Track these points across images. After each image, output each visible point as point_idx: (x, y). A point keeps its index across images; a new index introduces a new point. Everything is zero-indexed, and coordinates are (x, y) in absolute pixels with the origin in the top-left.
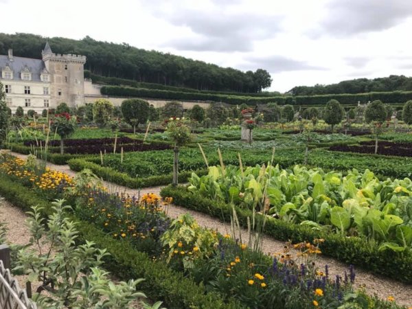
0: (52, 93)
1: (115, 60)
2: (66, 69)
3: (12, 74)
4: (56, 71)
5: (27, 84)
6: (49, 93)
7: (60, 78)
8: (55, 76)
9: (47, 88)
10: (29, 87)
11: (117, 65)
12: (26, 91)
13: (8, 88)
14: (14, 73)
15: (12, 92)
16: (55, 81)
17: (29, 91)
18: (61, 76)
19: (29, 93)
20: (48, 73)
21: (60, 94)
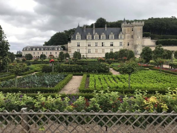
0: (124, 45)
1: (166, 25)
2: (133, 30)
3: (105, 37)
4: (127, 32)
5: (112, 41)
6: (123, 45)
7: (129, 36)
8: (126, 35)
9: (122, 42)
10: (113, 43)
11: (167, 28)
12: (111, 45)
13: (103, 44)
14: (106, 36)
15: (105, 46)
16: (126, 38)
17: (113, 45)
18: (130, 35)
19: (113, 46)
20: (123, 34)
21: (128, 45)
